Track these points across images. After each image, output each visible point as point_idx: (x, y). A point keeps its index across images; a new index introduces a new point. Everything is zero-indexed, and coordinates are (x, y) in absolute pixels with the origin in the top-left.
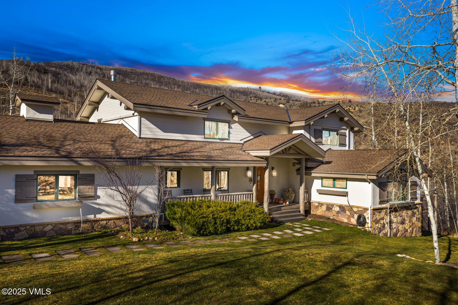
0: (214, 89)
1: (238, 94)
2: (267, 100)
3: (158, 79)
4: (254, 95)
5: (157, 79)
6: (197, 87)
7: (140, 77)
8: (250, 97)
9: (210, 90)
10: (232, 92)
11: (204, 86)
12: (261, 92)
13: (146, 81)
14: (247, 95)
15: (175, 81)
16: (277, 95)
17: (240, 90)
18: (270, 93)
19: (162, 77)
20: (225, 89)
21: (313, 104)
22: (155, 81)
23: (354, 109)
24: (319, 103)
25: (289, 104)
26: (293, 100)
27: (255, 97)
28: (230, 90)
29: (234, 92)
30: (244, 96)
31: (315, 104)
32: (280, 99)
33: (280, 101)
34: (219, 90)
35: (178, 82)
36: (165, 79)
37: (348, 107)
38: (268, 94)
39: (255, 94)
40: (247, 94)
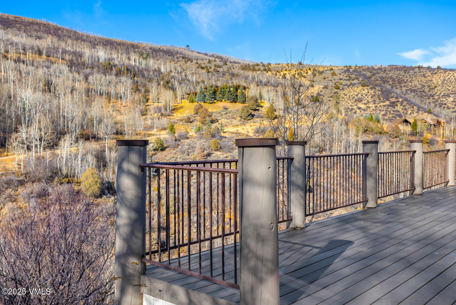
0: (129, 47)
1: (161, 53)
2: (199, 62)
3: (54, 32)
4: (181, 55)
5: (52, 32)
6: (108, 43)
7: (28, 28)
8: (177, 58)
9: (125, 48)
10: (153, 51)
11: (116, 42)
12: (189, 52)
13: (37, 33)
14: (173, 56)
15: (78, 35)
16: (210, 56)
17: (163, 49)
18: (201, 53)
19: (59, 29)
20: (144, 47)
21: (257, 67)
22: (50, 33)
23: (307, 73)
24: (264, 65)
25: (227, 66)
26: (231, 62)
27: (183, 58)
28: (151, 49)
29: (155, 51)
30: (169, 56)
31: (259, 67)
32: (215, 61)
33: (215, 62)
34: (137, 48)
35: (82, 36)
36: (63, 32)
37: (299, 71)
38: (198, 54)
39: (183, 54)
40: (172, 54)
